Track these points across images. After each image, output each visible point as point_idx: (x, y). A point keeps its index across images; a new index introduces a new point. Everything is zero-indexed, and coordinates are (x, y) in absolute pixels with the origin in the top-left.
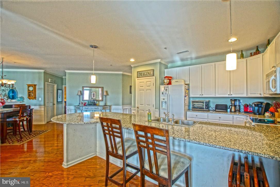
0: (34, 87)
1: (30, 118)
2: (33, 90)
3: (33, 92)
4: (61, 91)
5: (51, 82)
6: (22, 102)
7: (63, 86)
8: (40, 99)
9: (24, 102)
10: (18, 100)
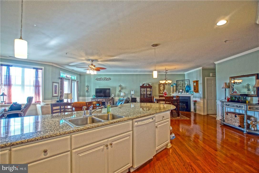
0: (196, 82)
2: (196, 85)
10: (189, 93)
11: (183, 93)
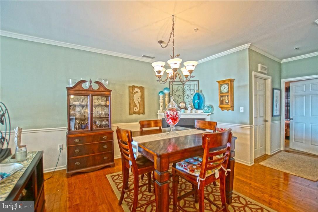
0: (230, 84)
1: (229, 170)
2: (228, 91)
3: (228, 96)
4: (279, 91)
5: (262, 71)
6: (210, 114)
7: (282, 80)
8: (242, 110)
9: (213, 114)
10: (205, 110)
11: (188, 112)
